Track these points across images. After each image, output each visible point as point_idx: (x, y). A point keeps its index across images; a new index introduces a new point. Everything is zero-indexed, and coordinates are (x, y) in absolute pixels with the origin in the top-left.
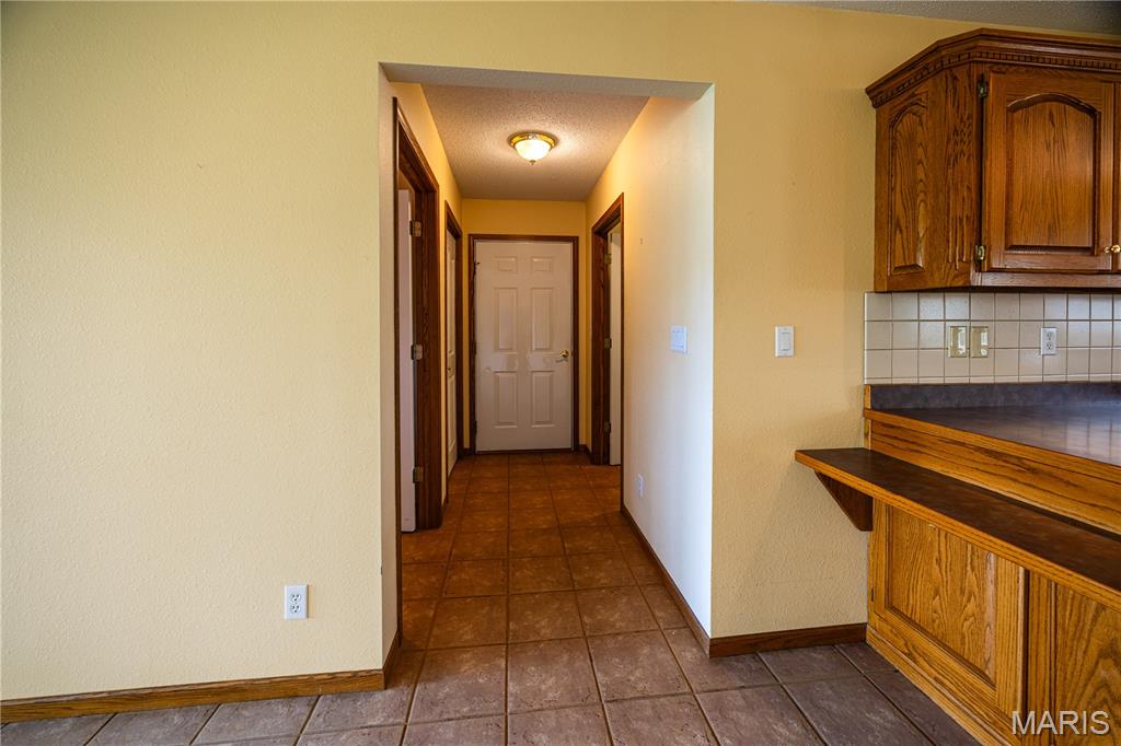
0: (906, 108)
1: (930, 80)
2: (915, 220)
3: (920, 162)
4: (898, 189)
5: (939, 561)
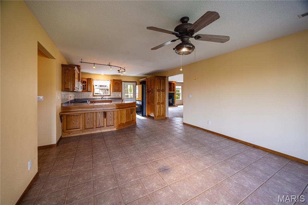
0: (67, 69)
5: (74, 120)
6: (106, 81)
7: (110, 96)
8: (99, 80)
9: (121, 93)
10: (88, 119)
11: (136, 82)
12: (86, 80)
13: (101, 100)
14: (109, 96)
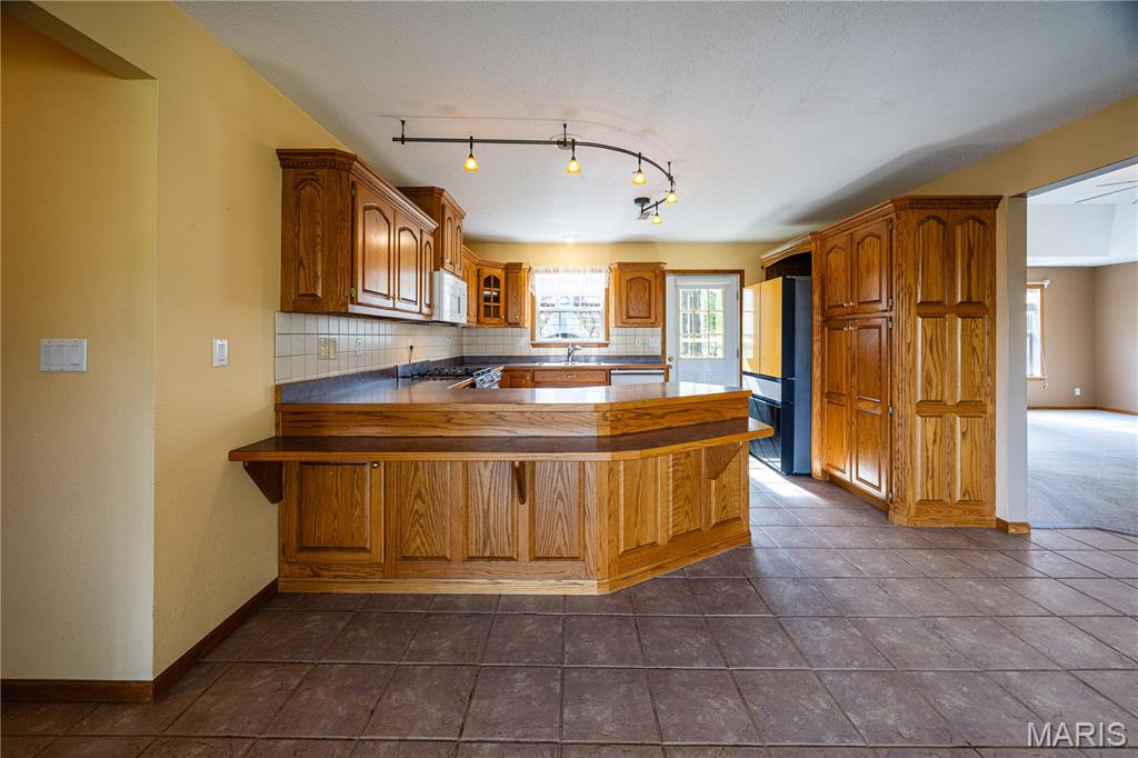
0: (306, 180)
1: (325, 170)
2: (315, 263)
3: (318, 223)
4: (302, 236)
5: (336, 495)
6: (589, 275)
7: (606, 345)
8: (556, 271)
9: (660, 329)
10: (419, 495)
11: (741, 272)
12: (499, 273)
13: (563, 364)
14: (599, 345)
